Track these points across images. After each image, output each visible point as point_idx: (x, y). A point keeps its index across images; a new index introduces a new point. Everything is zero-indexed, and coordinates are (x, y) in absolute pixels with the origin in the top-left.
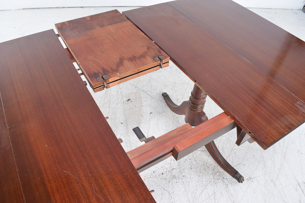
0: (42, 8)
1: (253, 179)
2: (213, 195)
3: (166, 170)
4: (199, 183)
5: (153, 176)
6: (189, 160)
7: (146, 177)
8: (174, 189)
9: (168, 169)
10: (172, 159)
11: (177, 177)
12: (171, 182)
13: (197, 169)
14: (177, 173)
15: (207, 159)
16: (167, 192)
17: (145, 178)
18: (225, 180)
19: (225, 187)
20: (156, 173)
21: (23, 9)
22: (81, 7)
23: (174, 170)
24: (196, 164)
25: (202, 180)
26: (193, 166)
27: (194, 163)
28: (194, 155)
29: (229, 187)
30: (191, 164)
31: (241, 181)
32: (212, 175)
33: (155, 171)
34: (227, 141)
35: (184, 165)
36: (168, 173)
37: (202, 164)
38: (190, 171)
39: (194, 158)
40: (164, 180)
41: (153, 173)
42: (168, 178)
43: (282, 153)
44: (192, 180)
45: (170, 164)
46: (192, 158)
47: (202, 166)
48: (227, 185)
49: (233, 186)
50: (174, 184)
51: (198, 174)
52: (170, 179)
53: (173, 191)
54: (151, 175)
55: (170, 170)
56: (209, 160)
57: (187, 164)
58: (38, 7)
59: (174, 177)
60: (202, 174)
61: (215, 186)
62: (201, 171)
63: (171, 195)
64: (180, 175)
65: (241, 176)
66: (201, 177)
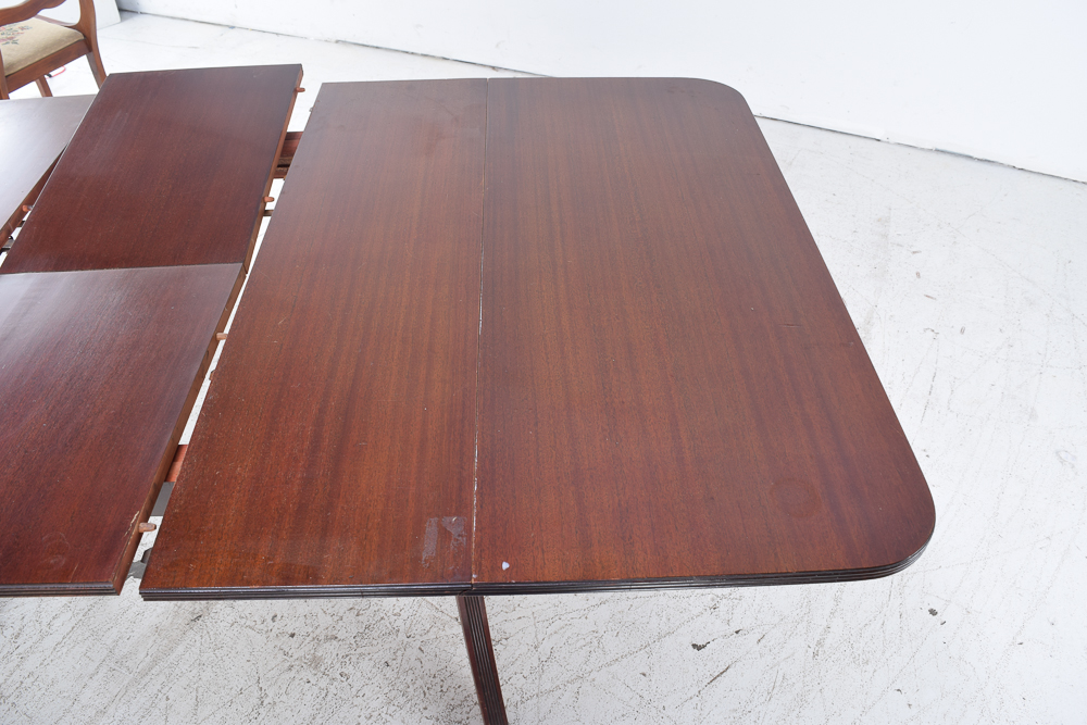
3: (310, 630)
5: (262, 627)
6: (402, 636)
8: (284, 698)
9: (318, 631)
10: (356, 607)
11: (322, 669)
12: (294, 671)
13: (402, 678)
14: (334, 655)
16: (257, 694)
17: (238, 620)
20: (277, 624)
21: (337, 42)
23: (334, 642)
24: (413, 659)
25: (389, 718)
26: (399, 661)
27: (412, 653)
30: (399, 653)
33: (279, 617)
34: (588, 640)
35: (375, 642)
36: (307, 641)
37: (433, 672)
38: (375, 670)
39: (425, 638)
40: (280, 656)
41: (269, 620)
42: (295, 657)
44: (357, 701)
45: (336, 618)
46: (417, 637)
47: (426, 677)
50: (297, 682)
51: (394, 693)
52: (297, 663)
53: (277, 700)
54: (259, 622)
55: (322, 638)
57: (387, 646)
59: (315, 662)
60: (402, 700)
62: (411, 690)
63: (261, 710)
64: (338, 666)
66: (392, 708)
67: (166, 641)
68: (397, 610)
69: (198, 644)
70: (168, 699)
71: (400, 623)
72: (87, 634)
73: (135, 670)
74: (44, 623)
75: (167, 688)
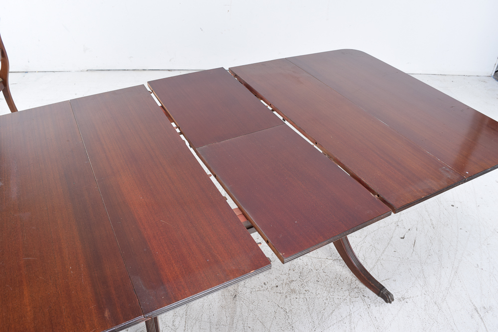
0: (114, 70)
1: (408, 300)
2: (348, 317)
3: (282, 282)
4: (328, 300)
6: (315, 271)
7: (254, 290)
8: (292, 307)
9: (285, 281)
11: (298, 292)
12: (288, 296)
13: (326, 283)
14: (298, 286)
15: (341, 270)
16: (282, 310)
18: (365, 298)
19: (366, 307)
20: (268, 285)
21: (87, 70)
22: (169, 70)
23: (294, 282)
24: (324, 276)
25: (333, 297)
26: (320, 278)
27: (322, 274)
28: (323, 265)
29: (371, 308)
30: (318, 276)
31: (389, 300)
32: (347, 291)
33: (266, 283)
34: (371, 248)
35: (307, 276)
36: (284, 286)
37: (334, 277)
38: (315, 285)
39: (322, 268)
40: (279, 294)
41: (264, 285)
42: (285, 292)
43: (453, 267)
44: (318, 296)
46: (320, 269)
47: (333, 279)
48: (368, 306)
49: (378, 307)
50: (292, 300)
51: (328, 289)
52: (287, 294)
53: (291, 309)
55: (288, 283)
56: (344, 272)
57: (312, 276)
58: (108, 69)
59: (293, 291)
60: (332, 290)
61: (352, 306)
62: (332, 285)
63: (288, 314)
64: (302, 289)
65: (389, 293)
66: (332, 293)
67: (230, 310)
68: (306, 264)
69: (244, 305)
70: (250, 328)
71: (310, 267)
72: (194, 321)
73: (227, 324)
74: (170, 326)
75: (246, 324)
